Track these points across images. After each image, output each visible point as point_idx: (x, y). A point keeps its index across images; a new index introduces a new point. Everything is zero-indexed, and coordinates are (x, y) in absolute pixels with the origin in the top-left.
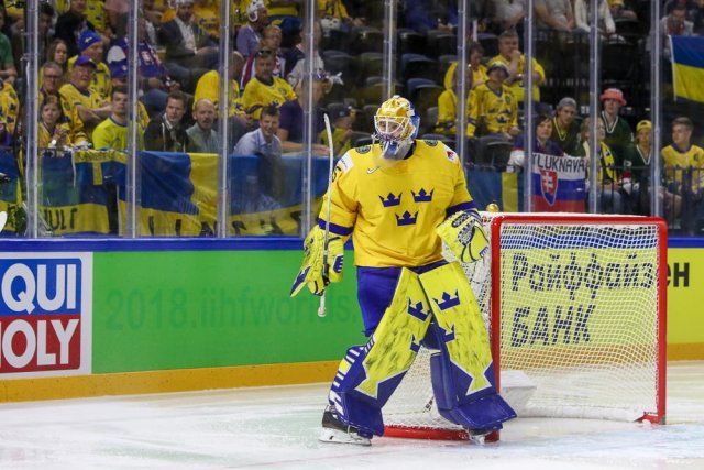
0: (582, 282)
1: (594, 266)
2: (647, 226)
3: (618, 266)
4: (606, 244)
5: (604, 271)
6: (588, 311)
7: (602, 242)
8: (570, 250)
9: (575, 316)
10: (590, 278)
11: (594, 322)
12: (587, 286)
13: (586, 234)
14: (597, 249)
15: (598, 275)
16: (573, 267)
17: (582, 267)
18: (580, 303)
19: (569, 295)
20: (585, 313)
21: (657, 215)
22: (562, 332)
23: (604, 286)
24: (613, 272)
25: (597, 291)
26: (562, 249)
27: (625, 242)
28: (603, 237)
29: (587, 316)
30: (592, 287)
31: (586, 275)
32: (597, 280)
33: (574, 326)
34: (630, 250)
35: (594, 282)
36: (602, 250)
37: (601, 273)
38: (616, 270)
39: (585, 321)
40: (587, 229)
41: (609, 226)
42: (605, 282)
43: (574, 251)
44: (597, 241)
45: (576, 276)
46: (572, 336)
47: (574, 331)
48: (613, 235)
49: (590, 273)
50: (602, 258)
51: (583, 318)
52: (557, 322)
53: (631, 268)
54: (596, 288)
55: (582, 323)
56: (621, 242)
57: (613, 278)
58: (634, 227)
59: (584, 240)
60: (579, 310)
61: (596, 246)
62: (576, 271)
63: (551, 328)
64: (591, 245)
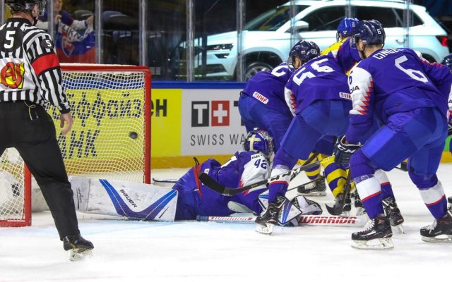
0: (91, 113)
1: (99, 102)
2: (136, 73)
3: (116, 102)
4: (108, 86)
5: (106, 106)
6: (95, 135)
7: (105, 85)
8: (82, 91)
9: (85, 138)
10: (96, 111)
11: (99, 142)
12: (94, 116)
13: (93, 79)
14: (101, 90)
15: (102, 109)
16: (84, 102)
17: (90, 103)
18: (89, 129)
19: (81, 123)
20: (92, 136)
21: (144, 65)
22: (76, 150)
23: (106, 116)
24: (113, 107)
25: (101, 120)
26: (76, 90)
27: (122, 85)
28: (106, 82)
29: (94, 138)
30: (98, 117)
31: (94, 109)
32: (101, 112)
33: (84, 145)
34: (125, 90)
35: (99, 114)
36: (105, 90)
37: (104, 107)
38: (115, 105)
39: (93, 141)
40: (94, 75)
41: (110, 73)
42: (107, 113)
43: (85, 91)
44: (101, 84)
45: (86, 109)
46: (83, 152)
47: (84, 149)
48: (113, 80)
49: (96, 107)
50: (105, 96)
51: (91, 139)
52: (73, 142)
53: (125, 103)
54: (101, 118)
55: (90, 144)
56: (118, 84)
57: (113, 110)
58: (128, 73)
59: (92, 84)
60: (89, 133)
61: (100, 88)
62: (86, 106)
63: (68, 147)
64: (97, 87)
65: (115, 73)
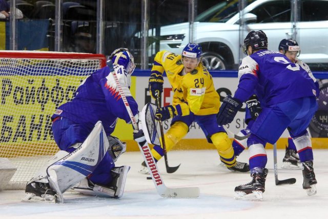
65: (73, 60)
